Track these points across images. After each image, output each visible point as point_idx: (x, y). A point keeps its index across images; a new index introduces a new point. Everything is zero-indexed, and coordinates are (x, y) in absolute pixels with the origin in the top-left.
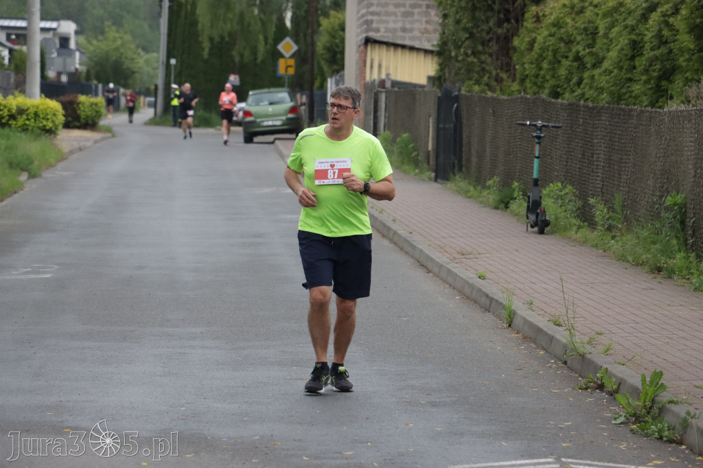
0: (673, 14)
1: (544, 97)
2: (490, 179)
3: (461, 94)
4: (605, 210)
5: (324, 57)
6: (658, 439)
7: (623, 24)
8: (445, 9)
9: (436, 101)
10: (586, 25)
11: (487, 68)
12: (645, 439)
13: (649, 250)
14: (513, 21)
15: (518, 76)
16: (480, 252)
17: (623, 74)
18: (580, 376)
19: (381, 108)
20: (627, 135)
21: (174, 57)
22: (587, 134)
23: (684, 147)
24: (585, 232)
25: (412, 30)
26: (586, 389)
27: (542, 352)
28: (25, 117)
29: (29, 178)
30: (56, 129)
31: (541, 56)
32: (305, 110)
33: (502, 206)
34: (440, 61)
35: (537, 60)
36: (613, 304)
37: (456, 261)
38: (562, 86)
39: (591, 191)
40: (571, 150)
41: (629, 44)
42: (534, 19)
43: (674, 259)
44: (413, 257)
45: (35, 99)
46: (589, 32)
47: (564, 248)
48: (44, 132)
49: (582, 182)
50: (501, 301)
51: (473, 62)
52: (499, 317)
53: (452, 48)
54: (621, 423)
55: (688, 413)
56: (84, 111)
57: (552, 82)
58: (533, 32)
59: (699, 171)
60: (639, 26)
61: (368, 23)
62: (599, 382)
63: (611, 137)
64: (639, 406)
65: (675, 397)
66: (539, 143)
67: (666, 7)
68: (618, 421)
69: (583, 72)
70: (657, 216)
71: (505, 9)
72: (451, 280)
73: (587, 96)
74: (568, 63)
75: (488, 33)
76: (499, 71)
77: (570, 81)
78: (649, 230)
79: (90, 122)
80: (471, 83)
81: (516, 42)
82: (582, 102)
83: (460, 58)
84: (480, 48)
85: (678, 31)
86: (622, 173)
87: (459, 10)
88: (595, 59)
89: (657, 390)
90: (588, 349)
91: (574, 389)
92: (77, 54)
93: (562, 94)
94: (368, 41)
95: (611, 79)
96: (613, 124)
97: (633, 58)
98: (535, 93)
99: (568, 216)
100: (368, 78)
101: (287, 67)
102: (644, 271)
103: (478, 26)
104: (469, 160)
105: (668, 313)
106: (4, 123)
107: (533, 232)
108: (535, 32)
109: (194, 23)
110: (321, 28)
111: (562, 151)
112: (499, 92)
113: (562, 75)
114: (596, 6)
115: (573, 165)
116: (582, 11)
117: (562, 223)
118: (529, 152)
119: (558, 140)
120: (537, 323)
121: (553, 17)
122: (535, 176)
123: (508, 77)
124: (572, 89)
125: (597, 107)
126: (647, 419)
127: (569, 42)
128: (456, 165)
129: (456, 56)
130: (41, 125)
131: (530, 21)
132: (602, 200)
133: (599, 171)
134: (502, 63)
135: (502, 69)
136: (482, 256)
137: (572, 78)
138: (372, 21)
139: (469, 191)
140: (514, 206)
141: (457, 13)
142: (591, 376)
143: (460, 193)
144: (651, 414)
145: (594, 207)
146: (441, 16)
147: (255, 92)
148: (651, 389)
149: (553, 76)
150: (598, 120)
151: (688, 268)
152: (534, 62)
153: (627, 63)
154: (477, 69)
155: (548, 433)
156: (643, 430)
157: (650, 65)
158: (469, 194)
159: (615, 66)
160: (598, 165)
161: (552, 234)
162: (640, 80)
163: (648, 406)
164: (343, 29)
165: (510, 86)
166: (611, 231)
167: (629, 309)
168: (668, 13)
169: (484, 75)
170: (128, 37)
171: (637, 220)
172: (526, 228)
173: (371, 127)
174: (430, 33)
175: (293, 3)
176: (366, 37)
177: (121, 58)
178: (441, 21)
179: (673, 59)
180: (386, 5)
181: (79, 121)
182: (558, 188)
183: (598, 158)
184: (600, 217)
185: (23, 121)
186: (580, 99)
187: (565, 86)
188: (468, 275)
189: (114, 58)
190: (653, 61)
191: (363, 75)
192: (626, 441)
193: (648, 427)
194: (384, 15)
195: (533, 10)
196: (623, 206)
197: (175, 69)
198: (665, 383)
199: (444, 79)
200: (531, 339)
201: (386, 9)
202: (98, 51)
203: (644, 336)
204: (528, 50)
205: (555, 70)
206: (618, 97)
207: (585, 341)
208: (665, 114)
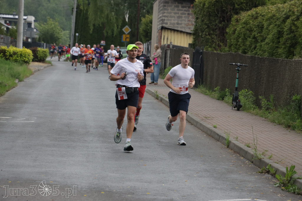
0: (296, 20)
1: (240, 53)
2: (215, 88)
3: (204, 51)
4: (266, 101)
5: (143, 34)
6: (293, 193)
7: (274, 24)
8: (197, 15)
9: (193, 54)
10: (258, 24)
11: (214, 41)
12: (287, 193)
13: (285, 118)
14: (226, 21)
15: (228, 44)
16: (213, 117)
17: (274, 45)
18: (259, 168)
19: (168, 56)
20: (276, 70)
21: (77, 33)
22: (259, 69)
24: (257, 110)
25: (181, 24)
26: (262, 173)
27: (242, 158)
28: (16, 56)
29: (19, 82)
30: (29, 61)
31: (238, 36)
33: (221, 98)
34: (194, 37)
35: (237, 38)
36: (271, 139)
37: (204, 120)
38: (247, 49)
39: (260, 93)
40: (251, 76)
41: (277, 32)
42: (236, 21)
43: (295, 122)
45: (21, 49)
46: (259, 27)
47: (248, 116)
48: (24, 62)
49: (256, 89)
50: (224, 137)
51: (209, 38)
52: (223, 143)
53: (200, 32)
54: (278, 186)
56: (40, 54)
57: (243, 47)
58: (235, 26)
60: (282, 25)
62: (267, 170)
63: (269, 71)
64: (285, 179)
65: (300, 176)
66: (238, 72)
67: (294, 17)
68: (276, 186)
69: (257, 43)
70: (289, 104)
71: (223, 16)
72: (201, 128)
73: (258, 54)
74: (250, 39)
75: (215, 26)
76: (219, 42)
77: (251, 47)
78: (285, 110)
79: (42, 59)
80: (207, 47)
81: (227, 30)
82: (257, 56)
84: (212, 32)
85: (298, 27)
86: (273, 86)
87: (203, 16)
88: (262, 38)
89: (293, 173)
90: (262, 157)
91: (257, 173)
92: (35, 30)
93: (247, 52)
94: (163, 28)
95: (269, 46)
96: (270, 65)
97: (279, 38)
98: (235, 52)
99: (250, 103)
100: (162, 44)
101: (126, 38)
102: (283, 127)
103: (211, 23)
104: (206, 79)
105: (294, 144)
106: (7, 58)
107: (235, 110)
108: (236, 26)
109: (87, 18)
110: (142, 22)
111: (247, 76)
112: (219, 51)
113: (247, 45)
114: (263, 16)
115: (252, 82)
116: (256, 18)
118: (233, 76)
119: (246, 72)
120: (240, 146)
121: (244, 20)
122: (236, 86)
123: (223, 45)
124: (252, 50)
125: (263, 58)
126: (288, 185)
127: (251, 31)
128: (201, 81)
129: (202, 35)
130: (23, 59)
131: (234, 21)
132: (264, 97)
133: (263, 85)
134: (221, 39)
135: (221, 41)
136: (214, 119)
137: (252, 46)
138: (164, 20)
139: (206, 93)
140: (226, 99)
141: (202, 17)
142: (264, 168)
143: (202, 93)
144: (290, 183)
145: (261, 100)
146: (195, 18)
148: (290, 173)
149: (243, 45)
150: (264, 63)
152: (235, 39)
153: (276, 40)
154: (210, 41)
156: (287, 189)
157: (286, 41)
158: (206, 94)
159: (271, 41)
160: (263, 82)
161: (243, 111)
162: (282, 47)
163: (289, 180)
164: (151, 23)
165: (224, 49)
166: (268, 110)
167: (278, 142)
168: (294, 20)
169: (213, 44)
170: (57, 24)
171: (280, 106)
172: (232, 108)
173: (163, 64)
174: (190, 26)
175: (129, 11)
176: (162, 26)
177: (53, 32)
178: (195, 20)
179: (296, 39)
180: (170, 13)
181: (37, 59)
182: (245, 92)
183: (263, 79)
184: (264, 104)
185: (15, 58)
186: (255, 55)
187: (248, 49)
188: (209, 126)
189: (51, 32)
190: (287, 40)
191: (160, 42)
192: (280, 193)
193: (289, 188)
194: (170, 17)
195: (235, 17)
196: (274, 100)
197: (78, 38)
198: (296, 171)
199: (196, 45)
200: (237, 152)
201: (170, 15)
202: (44, 29)
203: (285, 152)
204: (233, 33)
205: (244, 42)
206: (272, 55)
207: (261, 154)
208: (293, 62)
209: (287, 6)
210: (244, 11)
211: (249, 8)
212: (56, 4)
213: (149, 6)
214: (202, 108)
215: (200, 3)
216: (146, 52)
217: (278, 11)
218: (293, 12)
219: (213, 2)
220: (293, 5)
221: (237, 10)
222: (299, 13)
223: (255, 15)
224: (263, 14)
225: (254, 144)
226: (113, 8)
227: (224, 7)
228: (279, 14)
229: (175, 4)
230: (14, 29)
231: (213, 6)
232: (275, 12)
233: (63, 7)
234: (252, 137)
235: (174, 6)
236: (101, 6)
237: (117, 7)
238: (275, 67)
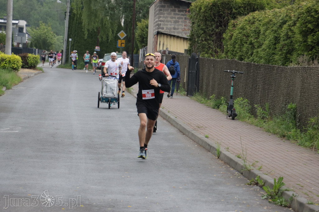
0: (293, 25)
1: (236, 60)
2: (211, 95)
3: (200, 58)
4: (261, 110)
5: (138, 39)
6: (280, 205)
7: (271, 29)
8: (193, 20)
9: (188, 60)
10: (255, 29)
11: (211, 46)
12: (275, 205)
13: (280, 128)
14: (223, 26)
15: (225, 50)
16: (206, 127)
17: (271, 51)
18: (248, 179)
20: (272, 78)
21: (71, 38)
22: (254, 76)
23: (296, 83)
24: (253, 119)
25: (178, 29)
26: (251, 184)
27: (232, 169)
28: (4, 62)
29: (6, 90)
30: (18, 68)
31: (235, 42)
33: (216, 107)
34: (191, 43)
35: (233, 44)
36: (264, 150)
37: (196, 130)
38: (244, 55)
39: (256, 101)
40: (247, 83)
41: (274, 38)
42: (233, 26)
43: (290, 131)
44: (177, 128)
45: (9, 55)
46: (256, 32)
47: (243, 126)
48: (13, 69)
49: (251, 98)
50: (215, 147)
51: (205, 44)
52: (214, 154)
53: (196, 37)
54: (265, 199)
55: (293, 195)
56: (30, 61)
57: (240, 54)
59: (302, 94)
60: (278, 30)
61: (159, 25)
62: (256, 182)
63: (265, 78)
64: (272, 191)
65: (288, 188)
66: (233, 80)
67: (290, 22)
68: (264, 198)
69: (253, 49)
70: (284, 113)
71: (220, 21)
72: (193, 138)
73: (255, 60)
74: (247, 46)
76: (216, 48)
77: (248, 53)
78: (280, 119)
79: (33, 66)
80: (204, 53)
81: (224, 36)
82: (253, 63)
84: (208, 38)
85: (295, 33)
86: (269, 94)
87: (199, 20)
88: (259, 44)
89: (281, 185)
90: (251, 168)
92: (27, 35)
94: (159, 33)
95: (265, 53)
96: (266, 72)
97: (275, 44)
98: (232, 58)
99: (245, 112)
100: (158, 50)
101: (122, 44)
102: (277, 137)
103: (208, 28)
104: (202, 87)
105: (287, 154)
107: (230, 119)
108: (233, 32)
109: (81, 23)
110: (137, 27)
111: (243, 84)
112: (216, 57)
113: (244, 51)
114: (260, 21)
115: (248, 90)
116: (253, 23)
117: (242, 115)
118: (229, 84)
119: (242, 79)
120: (230, 157)
121: (241, 25)
122: (231, 94)
123: (220, 51)
124: (248, 57)
125: (259, 65)
126: (276, 197)
127: (248, 36)
128: (196, 89)
129: (198, 41)
130: (12, 66)
131: (231, 26)
132: (260, 106)
133: (259, 93)
134: (218, 45)
135: (218, 47)
136: (207, 128)
138: (161, 24)
140: (222, 107)
141: (199, 22)
142: (253, 179)
143: (198, 101)
144: (278, 195)
145: (256, 108)
146: (191, 23)
147: (107, 54)
148: (278, 184)
149: (240, 51)
150: (259, 71)
151: (296, 136)
152: (232, 44)
153: (273, 46)
154: (207, 47)
156: (274, 202)
157: (283, 47)
158: (202, 102)
159: (268, 47)
160: (259, 90)
161: (238, 120)
162: (278, 54)
163: (277, 192)
164: (147, 28)
165: (221, 55)
166: (264, 119)
167: (270, 152)
169: (210, 50)
170: (50, 28)
171: (276, 115)
172: (227, 117)
174: (186, 31)
175: (125, 15)
176: (158, 31)
177: (46, 37)
178: (191, 25)
179: (293, 45)
180: (167, 17)
181: (28, 65)
182: (241, 100)
183: (259, 87)
184: (259, 113)
185: (4, 64)
186: (252, 61)
188: (201, 136)
189: (43, 37)
191: (156, 48)
192: (267, 206)
193: (276, 200)
194: (166, 22)
195: (232, 22)
196: (269, 108)
197: (71, 43)
198: (284, 182)
200: (227, 164)
201: (167, 19)
202: (36, 34)
203: (276, 163)
204: (230, 39)
205: (241, 48)
206: (268, 61)
207: (251, 165)
208: (289, 69)
209: (284, 10)
210: (242, 16)
211: (247, 12)
212: (50, 8)
213: (145, 10)
214: (196, 117)
215: (196, 7)
216: (142, 58)
217: (276, 16)
218: (290, 18)
219: (209, 6)
220: (290, 10)
221: (235, 14)
222: (296, 18)
223: (252, 20)
224: (260, 19)
226: (108, 13)
227: (221, 12)
228: (276, 19)
229: (172, 8)
230: (4, 34)
231: (210, 11)
232: (273, 17)
233: (57, 11)
235: (171, 10)
236: (95, 10)
237: (111, 11)
238: (270, 74)
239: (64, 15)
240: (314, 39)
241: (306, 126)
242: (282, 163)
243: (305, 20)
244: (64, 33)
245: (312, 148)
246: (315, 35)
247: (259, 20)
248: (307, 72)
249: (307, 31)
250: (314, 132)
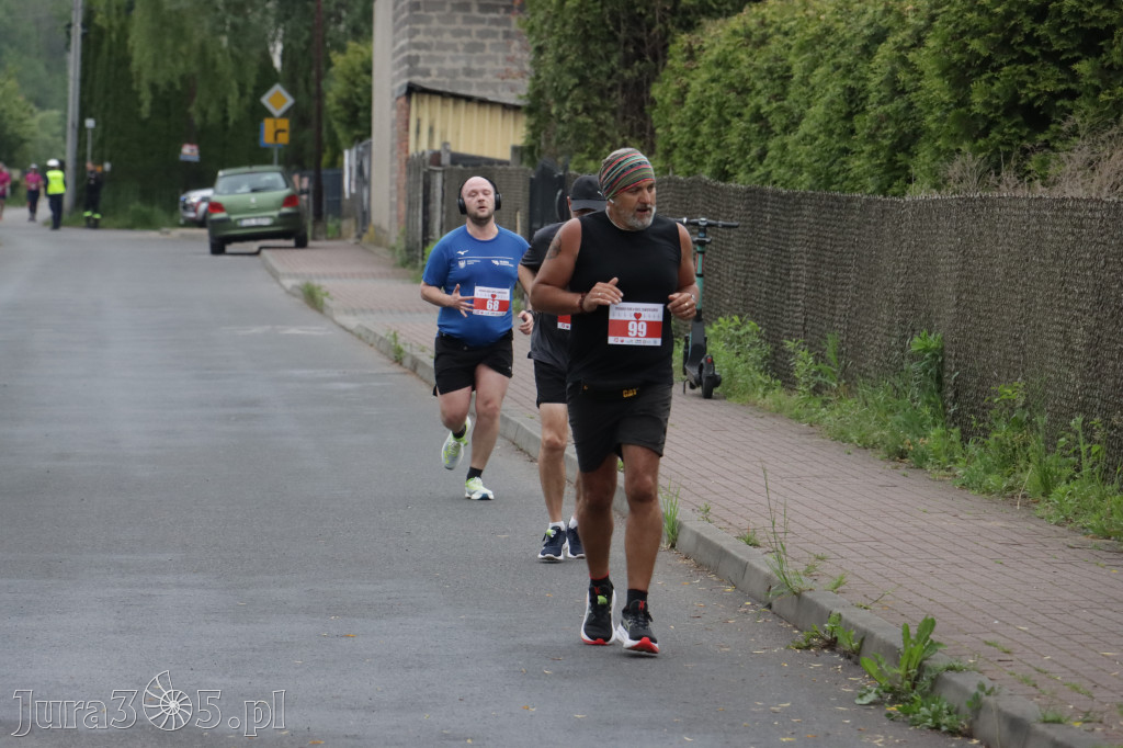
0: (914, 46)
1: (707, 179)
3: (570, 175)
4: (811, 360)
5: (338, 115)
6: (932, 729)
7: (831, 61)
8: (539, 38)
9: (528, 185)
10: (771, 64)
11: (608, 133)
12: (911, 728)
13: (884, 423)
14: (648, 58)
15: (660, 146)
17: (833, 141)
18: (796, 627)
19: (435, 198)
20: (845, 240)
21: (91, 116)
22: (778, 237)
23: (939, 258)
24: (779, 395)
25: (481, 73)
26: (808, 648)
27: (730, 589)
31: (697, 113)
32: (308, 201)
34: (532, 121)
35: (692, 120)
36: (836, 510)
38: (733, 161)
39: (787, 329)
40: (752, 263)
41: (843, 94)
42: (685, 55)
43: (925, 437)
46: (775, 76)
47: (745, 421)
49: (771, 315)
51: (586, 124)
53: (552, 100)
54: (871, 704)
55: (981, 687)
57: (716, 155)
58: (683, 75)
59: (964, 297)
60: (859, 66)
61: (412, 61)
62: (828, 637)
63: (818, 243)
64: (898, 675)
65: (956, 661)
66: (703, 253)
67: (903, 35)
68: (866, 700)
69: (768, 139)
70: (898, 370)
71: (635, 39)
73: (774, 178)
74: (743, 125)
75: (609, 77)
76: (626, 138)
77: (746, 153)
78: (884, 390)
80: (583, 156)
81: (656, 91)
82: (768, 186)
83: (565, 117)
84: (597, 101)
85: (922, 73)
86: (837, 300)
87: (563, 40)
88: (787, 117)
89: (926, 649)
90: (807, 582)
93: (732, 175)
94: (412, 90)
95: (814, 149)
96: (822, 222)
97: (849, 116)
98: (688, 174)
99: (750, 369)
100: (412, 150)
101: (278, 132)
102: (878, 457)
103: (593, 66)
105: (924, 524)
107: (694, 396)
108: (687, 76)
109: (126, 61)
110: (332, 70)
111: (737, 265)
113: (733, 144)
114: (786, 34)
115: (756, 287)
116: (764, 41)
117: (740, 381)
119: (731, 248)
120: (718, 542)
121: (715, 52)
124: (749, 166)
125: (794, 194)
126: (913, 695)
127: (744, 90)
129: (559, 114)
131: (678, 57)
132: (804, 344)
133: (798, 297)
134: (632, 126)
135: (631, 135)
137: (750, 149)
138: (417, 58)
141: (560, 44)
142: (816, 628)
144: (919, 688)
145: (792, 354)
146: (532, 50)
147: (227, 172)
148: (919, 647)
149: (718, 146)
150: (797, 216)
151: (950, 453)
153: (840, 124)
154: (592, 135)
155: (756, 721)
156: (907, 714)
157: (879, 128)
159: (822, 128)
160: (797, 288)
161: (725, 398)
162: (863, 151)
163: (913, 676)
164: (369, 72)
167: (862, 518)
168: (905, 45)
169: (604, 144)
170: (12, 84)
171: (862, 376)
172: (682, 389)
173: (417, 228)
174: (514, 78)
175: (285, 29)
176: (410, 83)
178: (533, 56)
179: (915, 118)
180: (439, 32)
182: (732, 325)
183: (798, 276)
184: (803, 371)
186: (763, 182)
187: (737, 162)
190: (881, 122)
191: (404, 144)
192: (882, 733)
193: (915, 710)
194: (437, 49)
195: (682, 40)
196: (840, 353)
197: (94, 136)
198: (939, 639)
199: (539, 151)
200: (709, 567)
201: (439, 39)
203: (890, 560)
204: (677, 103)
205: (721, 136)
206: (828, 181)
207: (801, 571)
208: (908, 206)
210: (716, 18)
211: (733, 5)
212: (9, 12)
213: (358, 10)
216: (353, 183)
217: (845, 13)
218: (901, 17)
221: (689, 13)
222: (921, 19)
223: (756, 30)
224: (786, 27)
225: (774, 533)
226: (222, 21)
227: (638, 5)
228: (848, 23)
231: (599, 4)
232: (834, 17)
233: (37, 21)
234: (765, 502)
235: (452, 4)
236: (177, 12)
237: (235, 14)
238: (839, 227)
239: (64, 35)
240: (992, 95)
241: (984, 414)
242: (914, 560)
243: (957, 26)
244: (65, 101)
245: (1013, 497)
246: (997, 79)
247: (782, 30)
248: (979, 216)
249: (968, 65)
250: (1018, 438)
